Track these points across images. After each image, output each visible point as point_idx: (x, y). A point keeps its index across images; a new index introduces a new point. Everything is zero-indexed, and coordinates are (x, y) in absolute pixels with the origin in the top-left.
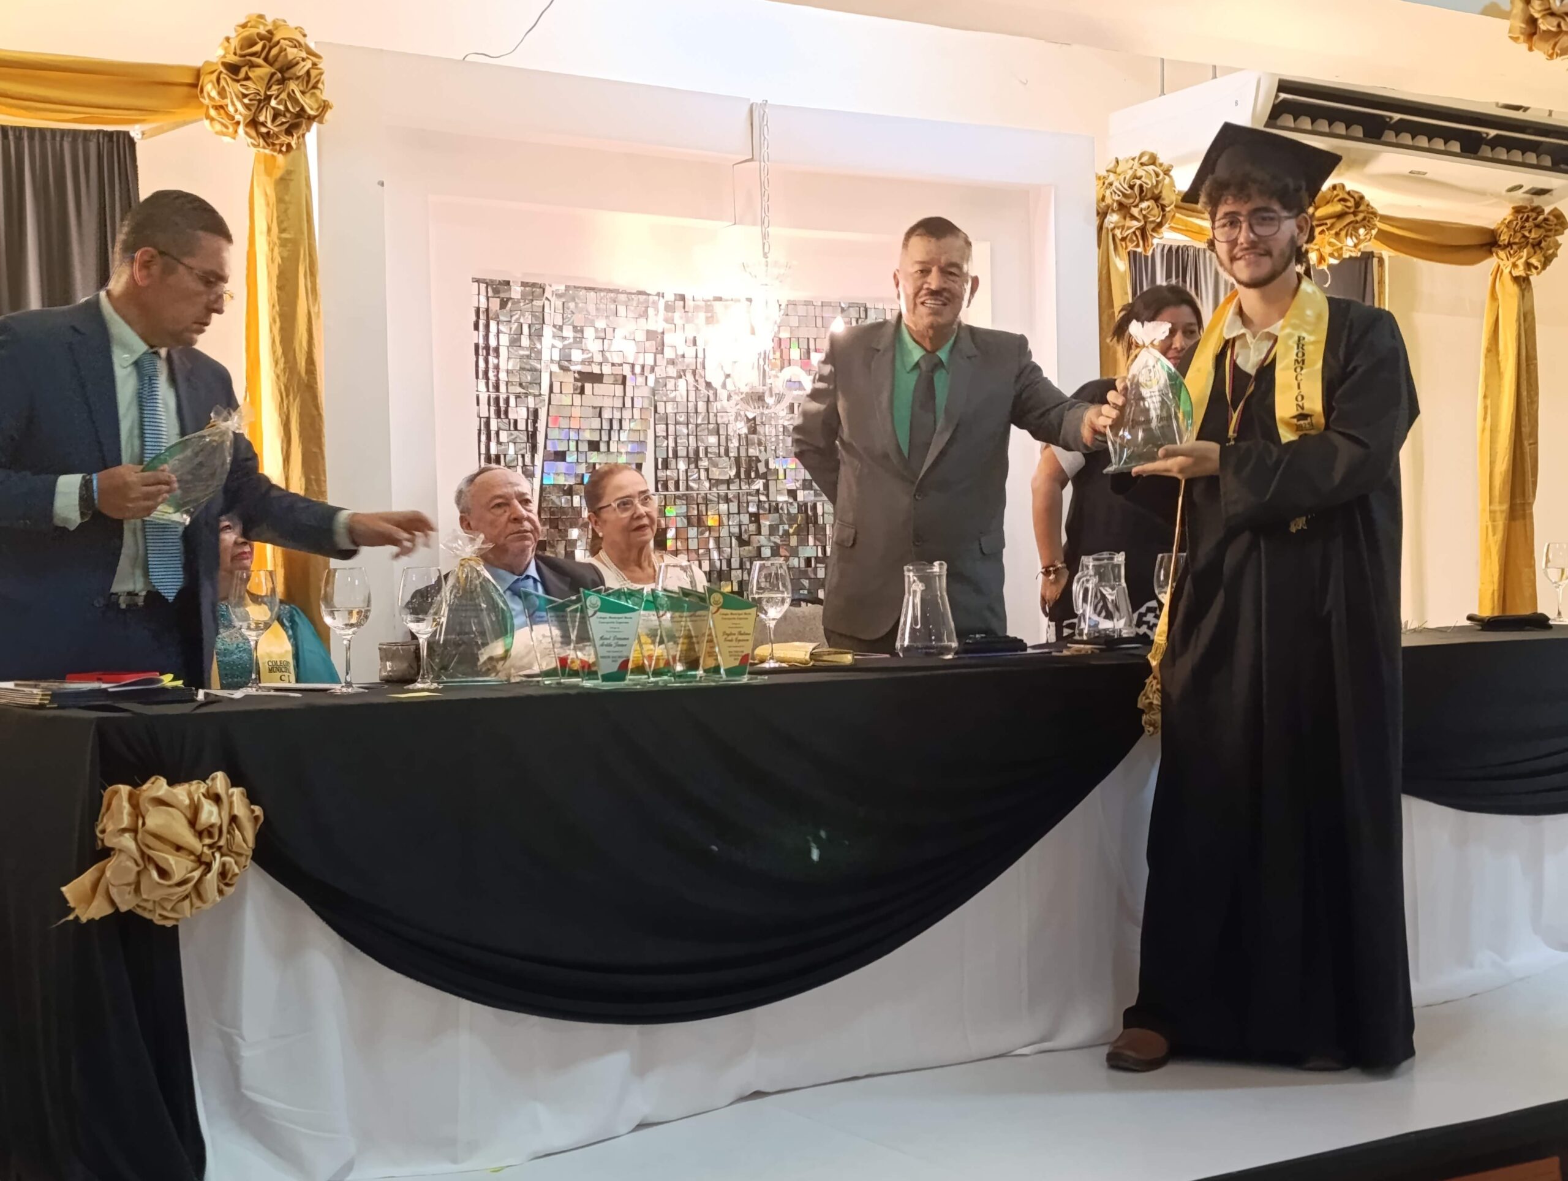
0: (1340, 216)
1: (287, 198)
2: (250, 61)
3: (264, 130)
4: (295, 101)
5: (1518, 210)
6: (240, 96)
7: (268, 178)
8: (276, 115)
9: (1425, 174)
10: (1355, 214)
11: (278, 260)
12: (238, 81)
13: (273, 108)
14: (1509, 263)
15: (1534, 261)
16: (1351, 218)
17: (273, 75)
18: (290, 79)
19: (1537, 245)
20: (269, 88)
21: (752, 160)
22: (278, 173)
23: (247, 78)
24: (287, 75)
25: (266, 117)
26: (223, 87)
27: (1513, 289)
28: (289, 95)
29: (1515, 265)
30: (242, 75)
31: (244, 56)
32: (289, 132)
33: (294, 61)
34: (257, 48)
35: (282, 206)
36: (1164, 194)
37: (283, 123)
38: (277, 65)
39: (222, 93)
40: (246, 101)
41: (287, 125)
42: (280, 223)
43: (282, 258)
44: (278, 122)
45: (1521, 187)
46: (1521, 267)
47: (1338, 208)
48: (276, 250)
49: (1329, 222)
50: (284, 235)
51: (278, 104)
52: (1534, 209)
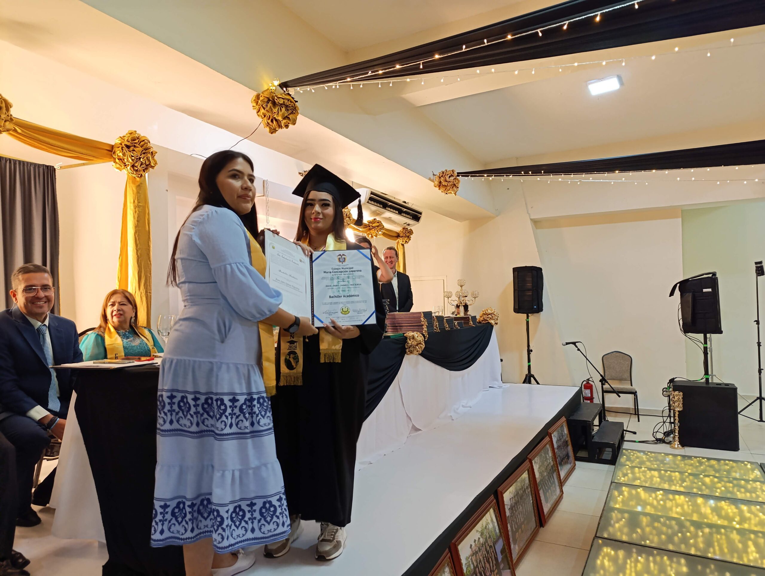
0: (378, 226)
1: (140, 192)
2: (134, 145)
3: (136, 169)
4: (149, 160)
5: (404, 229)
6: (131, 156)
7: (134, 185)
8: (141, 164)
9: (391, 218)
10: (381, 226)
11: (137, 212)
12: (130, 151)
13: (141, 161)
14: (402, 241)
15: (407, 241)
16: (380, 227)
17: (143, 150)
18: (147, 153)
19: (408, 237)
20: (141, 155)
21: (264, 196)
22: (138, 184)
23: (134, 150)
24: (146, 151)
25: (138, 164)
26: (125, 152)
27: (401, 247)
28: (147, 158)
29: (403, 241)
30: (131, 149)
31: (132, 143)
32: (144, 171)
33: (149, 148)
34: (137, 141)
35: (139, 195)
36: (351, 217)
37: (143, 167)
38: (143, 148)
39: (124, 154)
40: (133, 158)
41: (145, 168)
42: (138, 200)
43: (139, 212)
44: (142, 167)
45: (406, 223)
46: (405, 242)
47: (378, 224)
48: (137, 209)
49: (376, 227)
50: (139, 204)
51: (143, 160)
52: (407, 228)
